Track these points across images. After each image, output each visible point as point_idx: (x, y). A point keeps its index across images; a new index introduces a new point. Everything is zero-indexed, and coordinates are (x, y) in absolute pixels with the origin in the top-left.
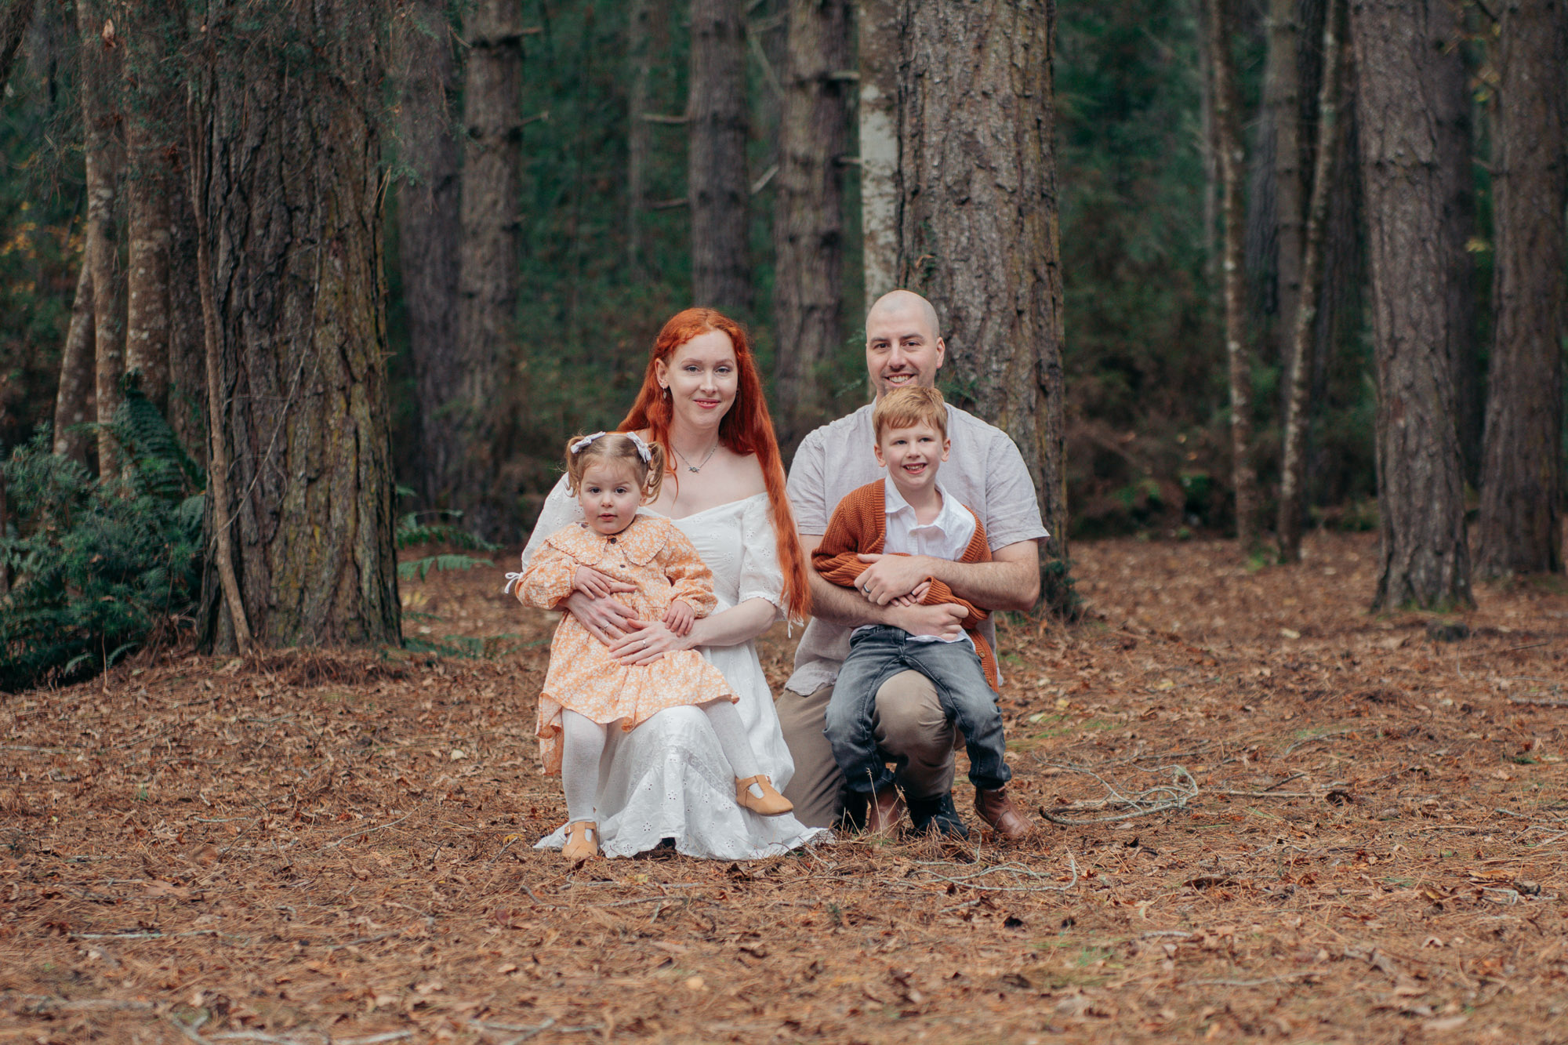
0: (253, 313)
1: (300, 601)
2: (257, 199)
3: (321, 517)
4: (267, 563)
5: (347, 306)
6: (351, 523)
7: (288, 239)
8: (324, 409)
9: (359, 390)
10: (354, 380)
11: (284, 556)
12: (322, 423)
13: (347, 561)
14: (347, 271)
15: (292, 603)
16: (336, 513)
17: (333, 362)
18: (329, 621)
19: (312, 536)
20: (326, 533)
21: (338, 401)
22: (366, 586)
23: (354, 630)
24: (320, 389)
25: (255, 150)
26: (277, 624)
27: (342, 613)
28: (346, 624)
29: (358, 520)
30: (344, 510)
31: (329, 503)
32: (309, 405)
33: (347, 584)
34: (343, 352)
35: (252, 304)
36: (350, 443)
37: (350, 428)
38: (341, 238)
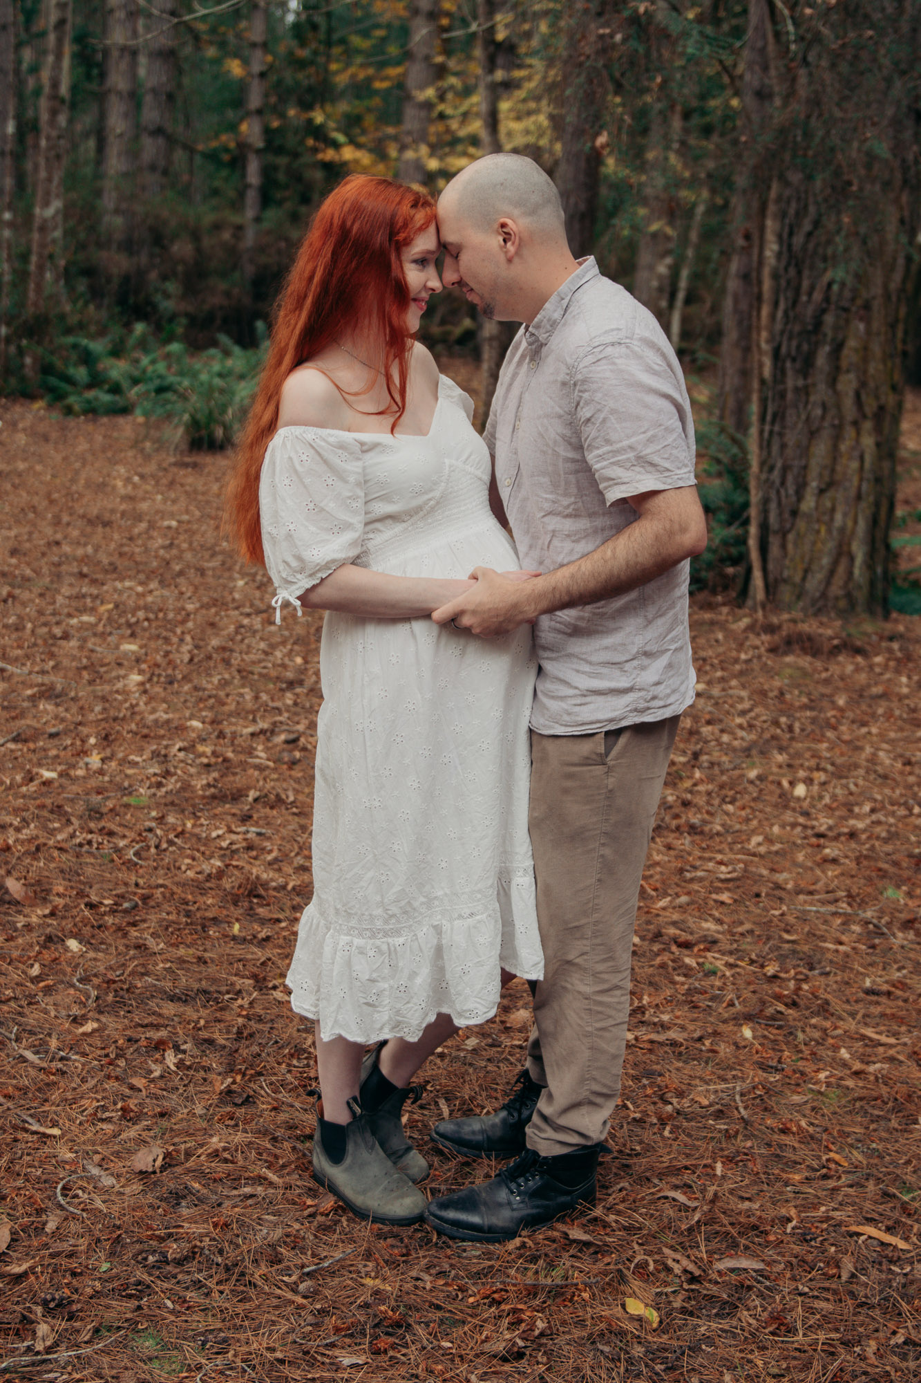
0: (794, 360)
1: (804, 579)
2: (806, 273)
3: (826, 518)
4: (783, 546)
5: (865, 360)
6: (850, 524)
7: (824, 305)
8: (837, 438)
9: (868, 425)
10: (864, 416)
11: (796, 544)
12: (835, 447)
13: (842, 552)
14: (868, 332)
15: (797, 579)
16: (838, 517)
17: (848, 403)
18: (824, 595)
19: (818, 532)
20: (829, 531)
21: (850, 432)
22: (857, 572)
23: (842, 604)
24: (836, 422)
25: (810, 234)
26: (786, 593)
27: (836, 590)
28: (837, 598)
29: (856, 522)
30: (845, 515)
31: (833, 510)
32: (826, 434)
33: (841, 570)
34: (858, 395)
35: (793, 353)
36: (855, 465)
37: (856, 454)
38: (867, 306)
